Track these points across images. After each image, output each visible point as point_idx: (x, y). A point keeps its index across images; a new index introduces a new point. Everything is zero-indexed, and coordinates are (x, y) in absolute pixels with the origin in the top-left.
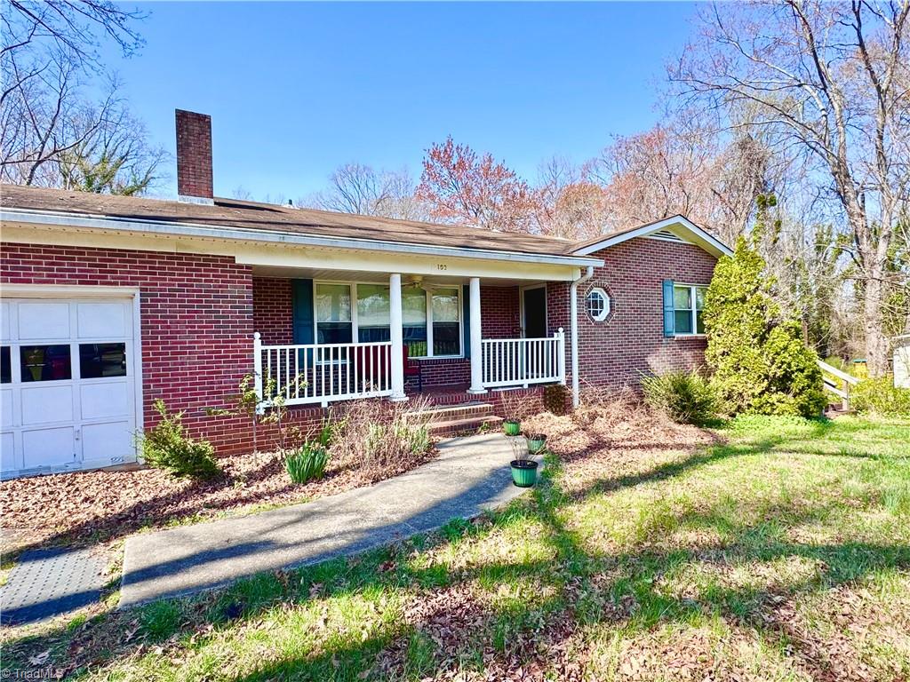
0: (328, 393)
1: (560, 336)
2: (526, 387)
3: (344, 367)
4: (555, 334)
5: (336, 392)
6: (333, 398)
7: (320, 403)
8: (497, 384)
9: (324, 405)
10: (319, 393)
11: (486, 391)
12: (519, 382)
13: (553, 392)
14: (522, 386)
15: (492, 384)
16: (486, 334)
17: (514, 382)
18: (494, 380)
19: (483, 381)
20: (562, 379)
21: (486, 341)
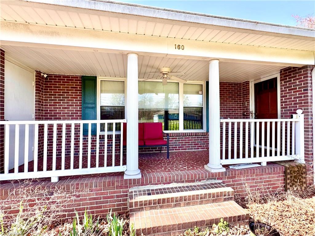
0: (58, 168)
1: (299, 118)
2: (264, 164)
3: (118, 137)
4: (294, 115)
5: (67, 167)
6: (64, 172)
7: (50, 178)
8: (236, 161)
9: (54, 180)
10: (49, 168)
11: (224, 170)
12: (258, 159)
13: (294, 172)
14: (260, 163)
15: (229, 161)
16: (224, 114)
17: (253, 160)
18: (232, 157)
19: (221, 158)
20: (300, 157)
21: (224, 121)
